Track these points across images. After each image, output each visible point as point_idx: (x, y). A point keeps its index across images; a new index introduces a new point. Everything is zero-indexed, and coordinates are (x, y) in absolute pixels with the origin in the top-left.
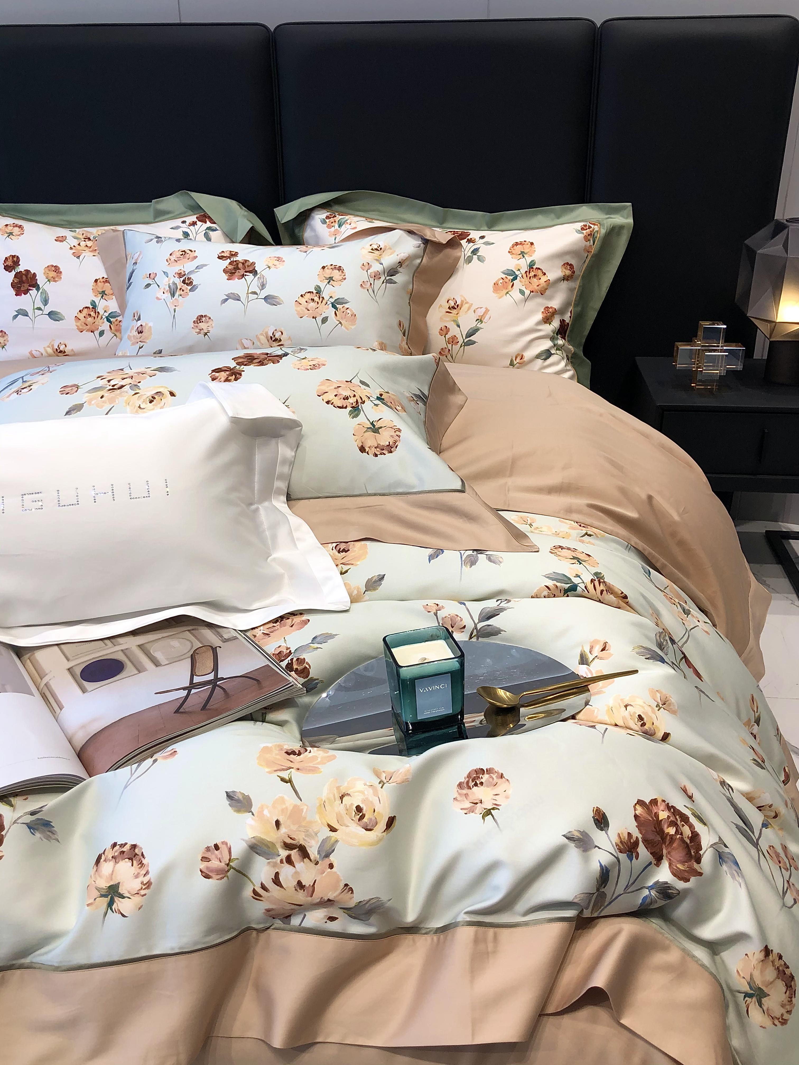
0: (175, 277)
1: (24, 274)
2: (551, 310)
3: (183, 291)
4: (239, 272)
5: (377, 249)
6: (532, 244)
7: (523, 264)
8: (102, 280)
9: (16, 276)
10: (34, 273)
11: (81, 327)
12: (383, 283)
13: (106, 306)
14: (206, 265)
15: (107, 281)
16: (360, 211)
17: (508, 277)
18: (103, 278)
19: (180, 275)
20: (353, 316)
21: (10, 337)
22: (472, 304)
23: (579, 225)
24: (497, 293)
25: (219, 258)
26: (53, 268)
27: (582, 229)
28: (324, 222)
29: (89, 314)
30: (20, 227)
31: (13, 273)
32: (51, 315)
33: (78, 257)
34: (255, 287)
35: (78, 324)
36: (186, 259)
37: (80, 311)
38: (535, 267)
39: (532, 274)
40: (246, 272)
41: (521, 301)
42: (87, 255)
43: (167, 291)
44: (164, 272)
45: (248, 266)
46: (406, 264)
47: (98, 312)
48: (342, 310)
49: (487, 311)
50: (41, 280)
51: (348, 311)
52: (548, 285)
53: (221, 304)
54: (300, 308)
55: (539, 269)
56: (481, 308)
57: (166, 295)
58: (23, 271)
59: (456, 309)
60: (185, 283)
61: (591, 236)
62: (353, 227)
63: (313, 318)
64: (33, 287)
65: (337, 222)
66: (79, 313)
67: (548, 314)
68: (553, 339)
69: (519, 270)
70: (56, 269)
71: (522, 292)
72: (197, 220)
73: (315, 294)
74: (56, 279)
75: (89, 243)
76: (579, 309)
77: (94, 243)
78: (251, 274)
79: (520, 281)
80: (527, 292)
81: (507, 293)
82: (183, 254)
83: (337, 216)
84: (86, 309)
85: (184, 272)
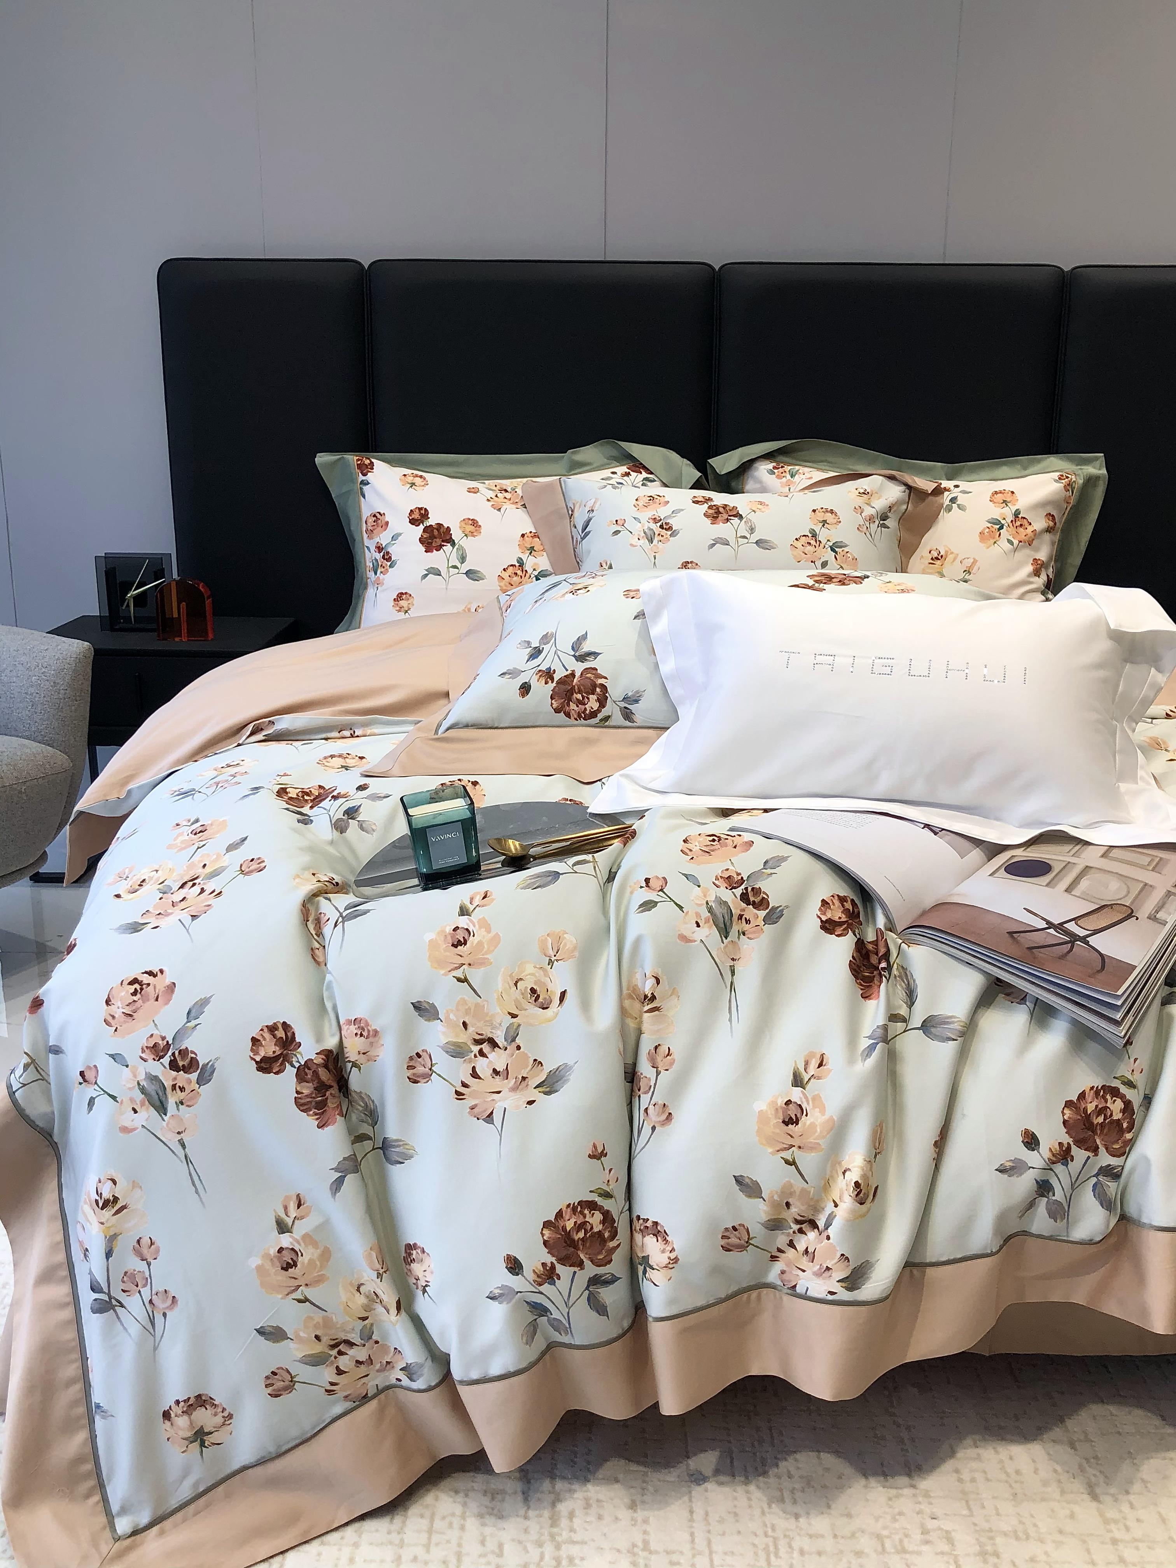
0: (649, 522)
1: (435, 528)
2: (1039, 562)
3: (662, 536)
4: (722, 516)
5: (864, 493)
6: (1013, 492)
7: (1008, 513)
8: (530, 535)
9: (425, 531)
10: (448, 527)
11: (505, 588)
12: (878, 527)
13: (536, 564)
14: (682, 510)
15: (536, 536)
16: (806, 461)
17: (994, 526)
18: (531, 532)
19: (655, 521)
20: (855, 560)
21: (416, 601)
22: (958, 555)
23: (1056, 475)
24: (985, 543)
25: (694, 502)
26: (470, 522)
27: (1059, 478)
28: (771, 472)
29: (515, 573)
30: (421, 477)
31: (421, 527)
32: (470, 574)
33: (499, 510)
34: (743, 530)
35: (502, 584)
36: (657, 504)
37: (504, 570)
38: (1020, 516)
39: (1018, 523)
40: (729, 516)
41: (1011, 551)
42: (508, 507)
43: (643, 537)
44: (634, 518)
45: (730, 510)
46: (895, 508)
47: (526, 571)
48: (842, 554)
49: (975, 561)
50: (456, 534)
51: (849, 555)
52: (1035, 535)
53: (709, 549)
54: (796, 552)
55: (1024, 518)
56: (968, 558)
57: (641, 541)
58: (433, 524)
59: (939, 559)
60: (663, 529)
61: (1069, 486)
62: (808, 477)
63: (812, 562)
64: (447, 543)
65: (788, 473)
66: (503, 571)
67: (1038, 566)
68: (1044, 593)
69: (1004, 519)
70: (474, 523)
71: (1009, 541)
72: (630, 471)
73: (810, 537)
74: (475, 534)
75: (508, 495)
76: (1059, 565)
77: (513, 495)
78: (736, 518)
79: (1007, 530)
80: (1016, 542)
81: (995, 542)
82: (650, 500)
83: (786, 466)
84: (511, 567)
85: (659, 517)
